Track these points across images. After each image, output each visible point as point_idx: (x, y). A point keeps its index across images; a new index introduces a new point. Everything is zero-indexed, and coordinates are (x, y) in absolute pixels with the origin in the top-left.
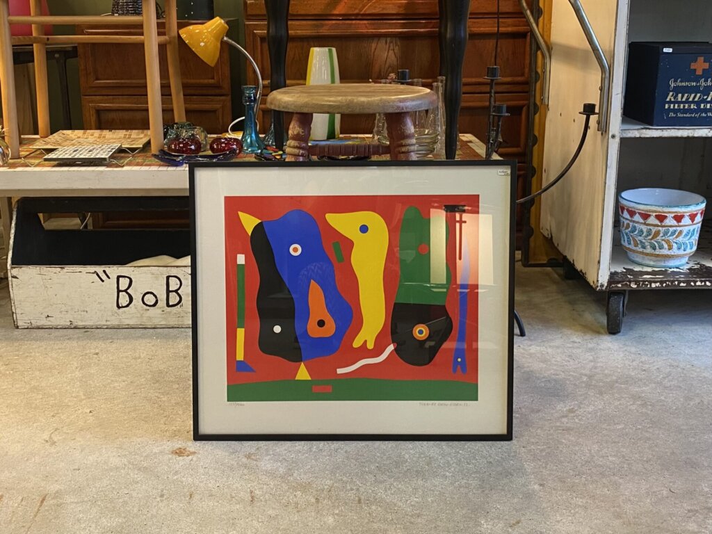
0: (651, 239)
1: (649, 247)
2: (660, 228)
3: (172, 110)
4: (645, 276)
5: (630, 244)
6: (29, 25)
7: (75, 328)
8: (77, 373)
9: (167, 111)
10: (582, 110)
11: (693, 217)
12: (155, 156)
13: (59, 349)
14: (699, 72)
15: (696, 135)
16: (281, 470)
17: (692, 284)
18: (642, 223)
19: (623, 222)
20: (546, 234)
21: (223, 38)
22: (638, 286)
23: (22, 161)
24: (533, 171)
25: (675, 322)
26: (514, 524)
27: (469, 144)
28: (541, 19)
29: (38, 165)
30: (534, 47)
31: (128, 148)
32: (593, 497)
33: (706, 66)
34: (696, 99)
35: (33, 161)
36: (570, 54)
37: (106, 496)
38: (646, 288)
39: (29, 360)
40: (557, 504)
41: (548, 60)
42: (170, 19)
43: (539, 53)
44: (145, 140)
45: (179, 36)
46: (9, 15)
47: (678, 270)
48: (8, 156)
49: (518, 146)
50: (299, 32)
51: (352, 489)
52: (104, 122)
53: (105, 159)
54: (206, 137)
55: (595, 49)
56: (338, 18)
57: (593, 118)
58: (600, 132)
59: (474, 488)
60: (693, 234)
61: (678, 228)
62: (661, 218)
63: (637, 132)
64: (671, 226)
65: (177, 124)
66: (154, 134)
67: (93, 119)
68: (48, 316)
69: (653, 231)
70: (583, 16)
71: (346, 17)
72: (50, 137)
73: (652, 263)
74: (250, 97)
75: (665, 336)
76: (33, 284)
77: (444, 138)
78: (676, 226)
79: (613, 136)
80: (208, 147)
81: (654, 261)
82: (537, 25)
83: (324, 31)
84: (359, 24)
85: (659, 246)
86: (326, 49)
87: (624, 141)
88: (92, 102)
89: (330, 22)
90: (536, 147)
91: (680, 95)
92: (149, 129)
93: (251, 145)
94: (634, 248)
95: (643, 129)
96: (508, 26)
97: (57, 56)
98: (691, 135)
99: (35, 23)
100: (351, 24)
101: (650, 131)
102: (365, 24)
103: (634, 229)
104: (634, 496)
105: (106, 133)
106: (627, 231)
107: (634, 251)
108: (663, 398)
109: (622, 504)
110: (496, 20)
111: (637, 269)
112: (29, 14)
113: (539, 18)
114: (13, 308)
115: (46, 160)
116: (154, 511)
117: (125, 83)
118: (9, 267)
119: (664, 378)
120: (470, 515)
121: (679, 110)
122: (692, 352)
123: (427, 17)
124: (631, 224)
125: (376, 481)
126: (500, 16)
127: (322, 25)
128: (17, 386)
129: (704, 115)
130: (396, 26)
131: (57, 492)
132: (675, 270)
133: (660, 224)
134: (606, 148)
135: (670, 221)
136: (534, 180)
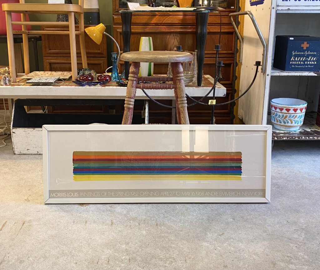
0: (284, 119)
1: (283, 122)
2: (288, 114)
3: (82, 64)
4: (281, 135)
5: (275, 121)
6: (20, 26)
7: (40, 154)
8: (40, 173)
9: (79, 64)
10: (255, 64)
11: (301, 110)
12: (73, 82)
13: (32, 163)
14: (305, 48)
15: (303, 75)
16: (125, 212)
17: (301, 138)
18: (280, 112)
19: (272, 112)
20: (240, 118)
21: (103, 32)
22: (278, 138)
23: (17, 83)
24: (235, 91)
25: (293, 155)
26: (221, 235)
27: (208, 79)
28: (239, 26)
29: (23, 85)
30: (236, 38)
31: (62, 79)
32: (255, 224)
33: (308, 46)
34: (303, 60)
35: (21, 83)
36: (251, 41)
37: (50, 222)
38: (281, 140)
39: (19, 167)
40: (240, 227)
41: (242, 44)
42: (81, 24)
43: (238, 40)
44: (70, 76)
45: (85, 32)
46: (12, 21)
47: (295, 132)
48: (11, 81)
49: (229, 80)
50: (136, 31)
51: (154, 220)
52: (52, 68)
53: (52, 83)
54: (96, 75)
55: (260, 38)
56: (153, 25)
57: (260, 67)
58: (262, 73)
59: (205, 220)
60: (301, 117)
61: (295, 114)
62: (288, 110)
63: (278, 73)
64: (292, 114)
65: (83, 69)
66: (74, 73)
67: (48, 67)
68: (28, 149)
69: (285, 116)
70: (255, 23)
71: (156, 24)
72: (30, 74)
73: (284, 129)
74: (115, 58)
75: (289, 160)
76: (21, 136)
77: (197, 76)
78: (294, 114)
79: (268, 75)
80: (97, 79)
81: (285, 128)
82: (238, 29)
83: (147, 30)
84: (162, 27)
85: (287, 122)
86: (148, 38)
87: (272, 77)
88: (48, 59)
89: (150, 26)
90: (236, 81)
91: (297, 58)
92: (71, 71)
93: (115, 78)
94: (277, 123)
95: (280, 72)
96: (225, 29)
97: (33, 40)
98: (301, 75)
99: (23, 24)
100: (158, 27)
101: (284, 73)
102: (164, 27)
103: (277, 115)
104: (272, 224)
105: (54, 73)
106: (274, 116)
107: (276, 124)
108: (286, 185)
109: (267, 227)
110: (220, 26)
111: (278, 132)
112: (20, 21)
113: (238, 25)
114: (13, 146)
115: (27, 83)
116: (70, 228)
117: (62, 52)
118: (11, 129)
119: (288, 177)
120: (203, 231)
121: (296, 64)
122: (299, 166)
123: (191, 25)
124: (275, 113)
125: (164, 217)
126: (222, 25)
127: (146, 28)
128: (14, 178)
129: (307, 66)
130: (177, 28)
131: (30, 220)
132: (294, 132)
133: (287, 113)
134: (265, 80)
135: (292, 111)
136: (236, 95)
